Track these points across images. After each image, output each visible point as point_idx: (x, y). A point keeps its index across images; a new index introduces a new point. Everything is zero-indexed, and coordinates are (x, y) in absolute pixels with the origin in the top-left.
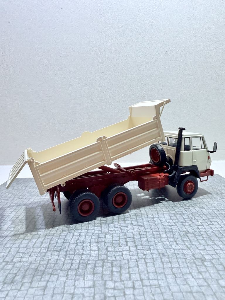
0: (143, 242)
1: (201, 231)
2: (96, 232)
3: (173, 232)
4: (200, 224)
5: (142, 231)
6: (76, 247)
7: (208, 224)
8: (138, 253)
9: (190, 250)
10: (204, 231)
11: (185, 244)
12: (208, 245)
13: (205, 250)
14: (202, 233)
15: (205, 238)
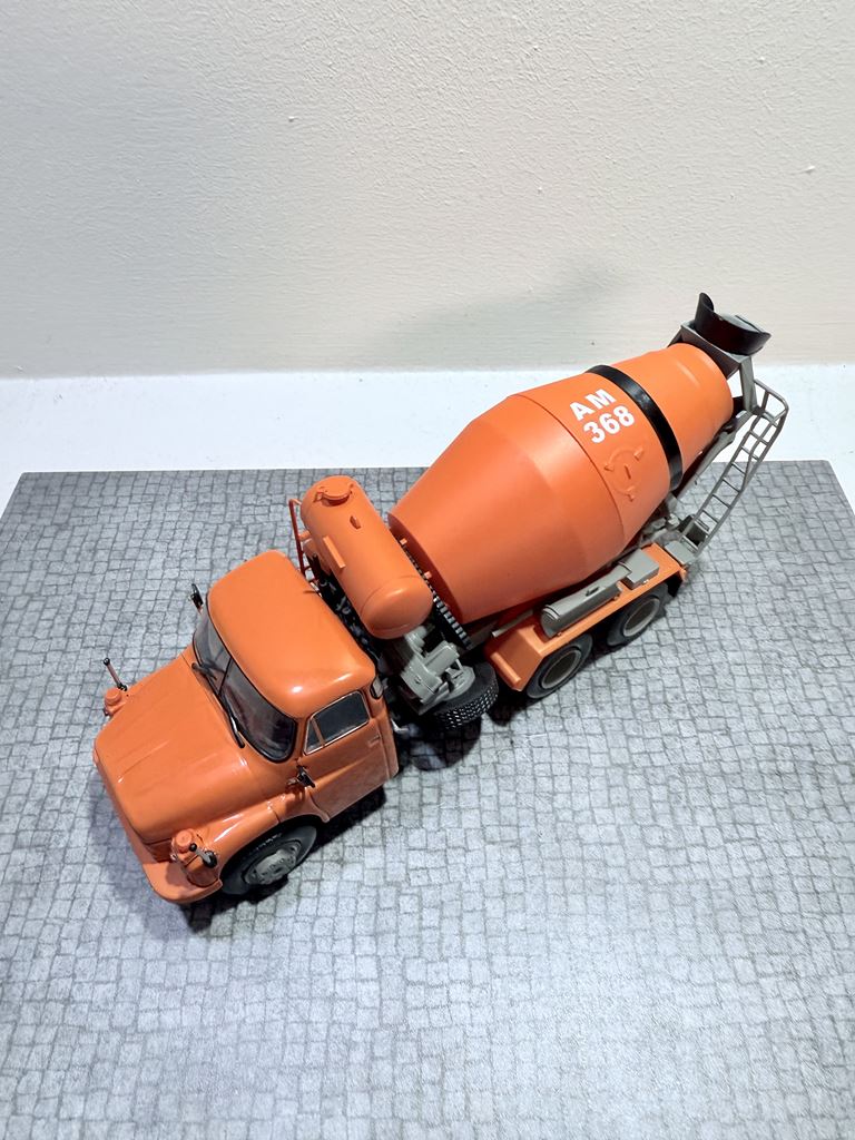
0: (510, 937)
1: (695, 881)
2: (370, 877)
3: (608, 883)
5: (511, 877)
6: (313, 961)
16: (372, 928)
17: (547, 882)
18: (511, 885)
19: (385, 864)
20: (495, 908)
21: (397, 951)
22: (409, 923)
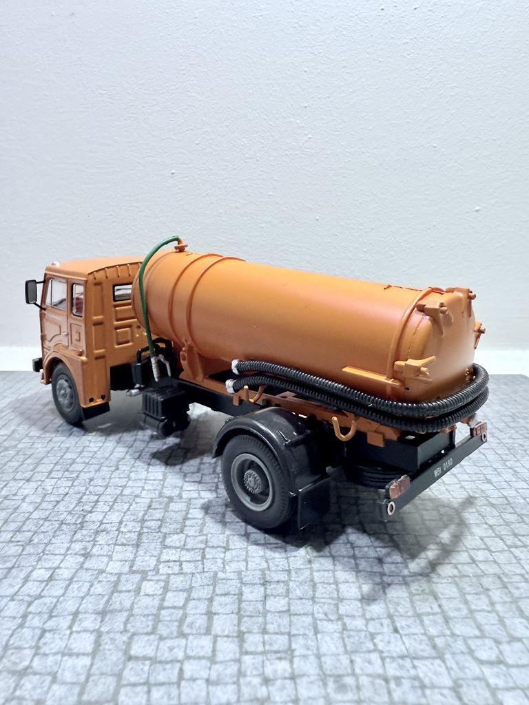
0: (269, 616)
1: (484, 574)
2: (114, 567)
3: (385, 575)
4: (479, 542)
5: (273, 569)
6: (15, 636)
7: (509, 543)
8: (241, 674)
9: (444, 661)
10: (492, 571)
11: (425, 634)
12: (513, 639)
13: (502, 666)
14: (486, 582)
15: (499, 607)
16: (101, 606)
17: (315, 574)
18: (274, 575)
19: (135, 558)
20: (253, 594)
21: (125, 626)
22: (146, 603)
